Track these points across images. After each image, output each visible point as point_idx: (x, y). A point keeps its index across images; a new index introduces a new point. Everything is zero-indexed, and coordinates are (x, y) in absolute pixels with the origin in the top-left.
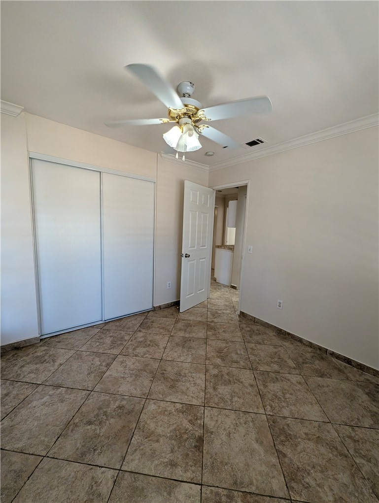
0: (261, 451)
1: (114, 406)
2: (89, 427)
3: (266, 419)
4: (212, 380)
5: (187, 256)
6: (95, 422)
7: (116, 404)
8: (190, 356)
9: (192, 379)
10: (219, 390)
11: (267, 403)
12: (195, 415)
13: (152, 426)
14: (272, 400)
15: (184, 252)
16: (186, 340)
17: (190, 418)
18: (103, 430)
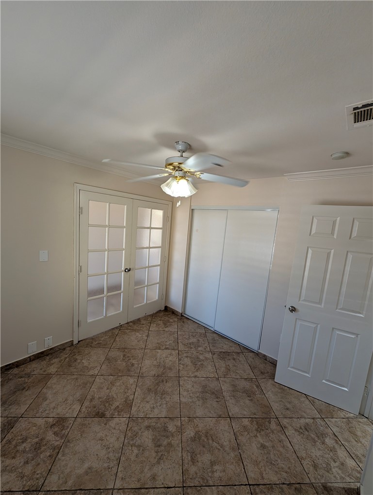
1: (134, 362)
2: (122, 356)
3: (108, 487)
4: (159, 425)
5: (292, 309)
6: (124, 358)
9: (158, 404)
10: (146, 432)
12: (122, 410)
17: (120, 406)
18: (119, 362)
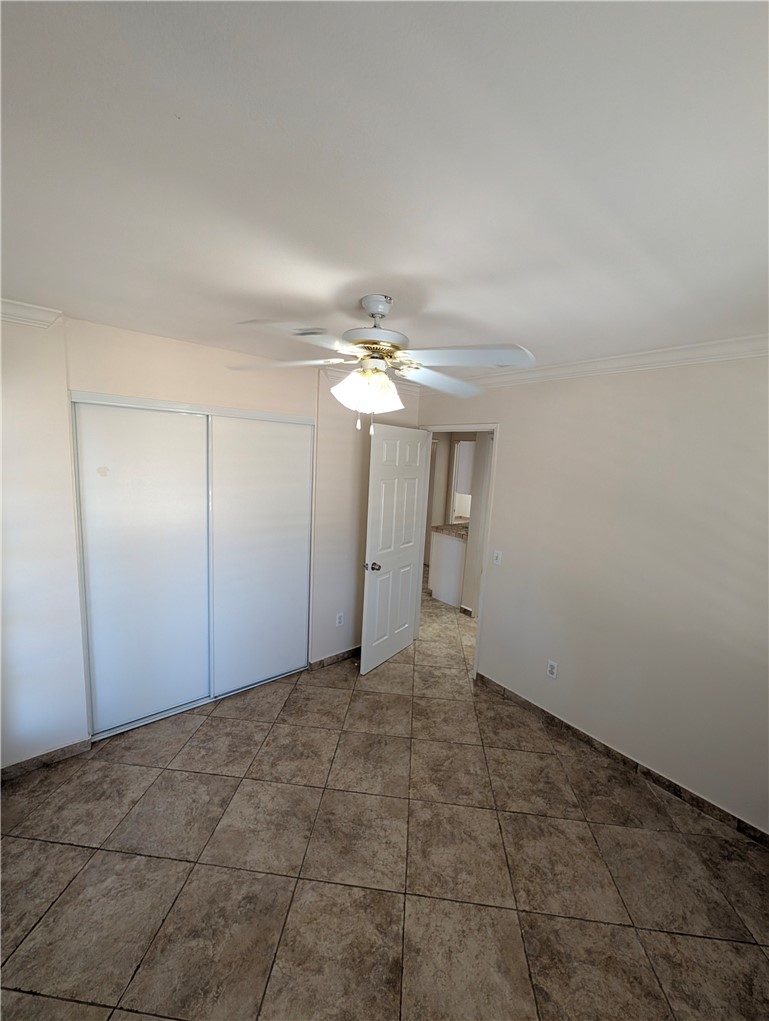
0: (506, 988)
1: (237, 896)
2: (193, 943)
3: (517, 921)
4: (421, 835)
5: (375, 567)
6: (205, 932)
7: (242, 892)
8: (380, 779)
9: (382, 834)
10: (433, 857)
11: (521, 885)
12: (388, 914)
13: (309, 938)
14: (530, 879)
15: (369, 561)
16: (373, 742)
17: (378, 919)
18: (220, 949)
